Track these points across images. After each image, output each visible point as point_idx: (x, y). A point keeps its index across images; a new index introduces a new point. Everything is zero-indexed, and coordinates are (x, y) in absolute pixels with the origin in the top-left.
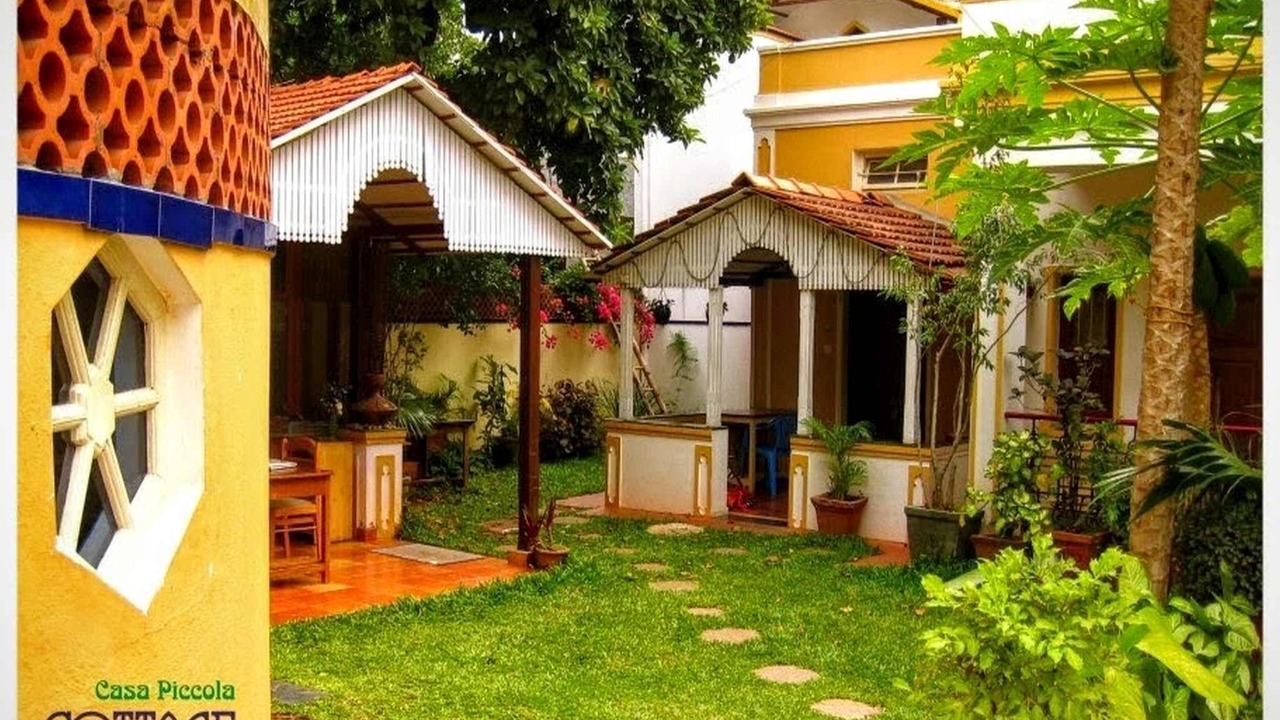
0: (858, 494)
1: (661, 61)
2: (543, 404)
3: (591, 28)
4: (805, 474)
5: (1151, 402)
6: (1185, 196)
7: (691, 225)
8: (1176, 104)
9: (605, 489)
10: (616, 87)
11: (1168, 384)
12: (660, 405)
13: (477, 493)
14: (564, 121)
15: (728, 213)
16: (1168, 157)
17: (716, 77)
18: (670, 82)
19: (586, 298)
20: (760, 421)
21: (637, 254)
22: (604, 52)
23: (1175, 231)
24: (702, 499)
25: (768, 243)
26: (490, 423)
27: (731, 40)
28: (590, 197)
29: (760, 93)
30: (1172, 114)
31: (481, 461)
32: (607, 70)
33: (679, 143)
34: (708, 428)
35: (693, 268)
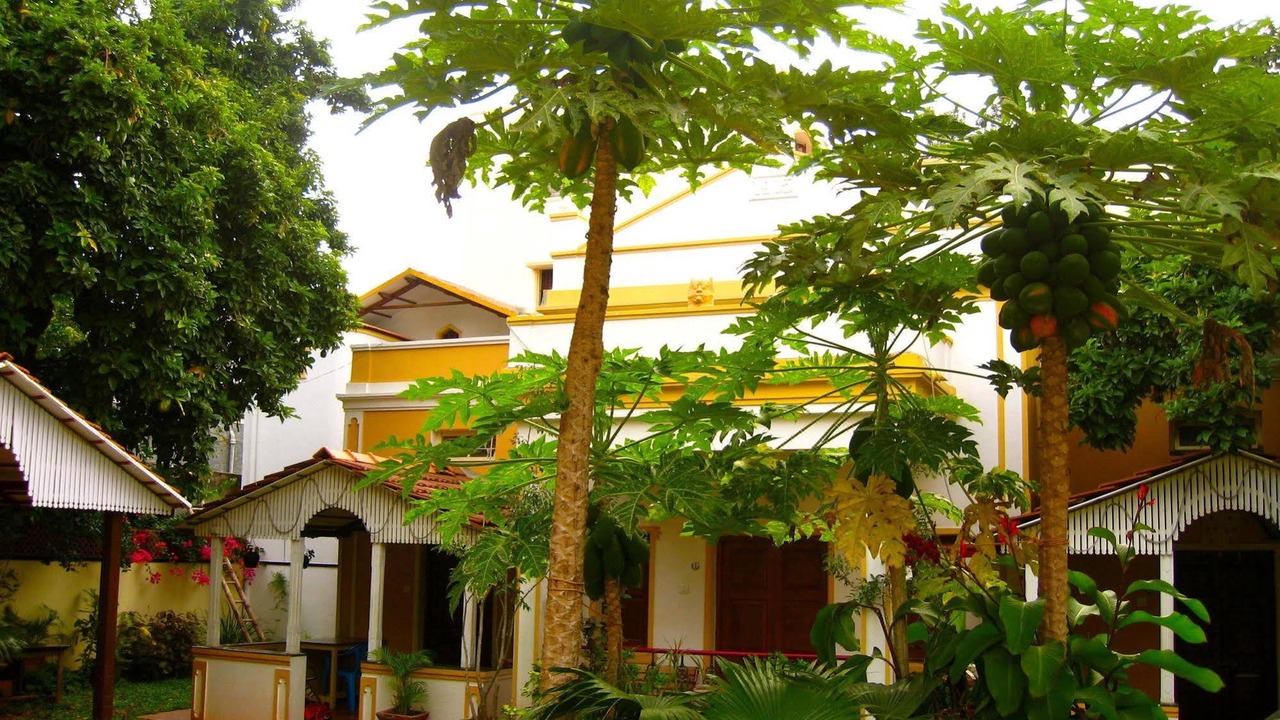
0: (420, 710)
1: (255, 354)
2: (143, 631)
3: (184, 329)
4: (373, 693)
5: (551, 647)
6: (575, 500)
7: (277, 488)
8: (569, 435)
9: (190, 706)
10: (211, 374)
11: (563, 635)
12: (258, 634)
13: (68, 709)
14: (158, 402)
15: (310, 479)
16: (563, 473)
17: (311, 367)
18: (263, 371)
19: (190, 542)
20: (340, 649)
21: (227, 510)
22: (201, 345)
23: (568, 525)
24: (280, 713)
25: (345, 505)
26: (89, 647)
27: (322, 339)
28: (182, 462)
29: (351, 381)
30: (565, 442)
31: (78, 680)
32: (205, 359)
33: (276, 418)
34: (288, 655)
35: (279, 524)
